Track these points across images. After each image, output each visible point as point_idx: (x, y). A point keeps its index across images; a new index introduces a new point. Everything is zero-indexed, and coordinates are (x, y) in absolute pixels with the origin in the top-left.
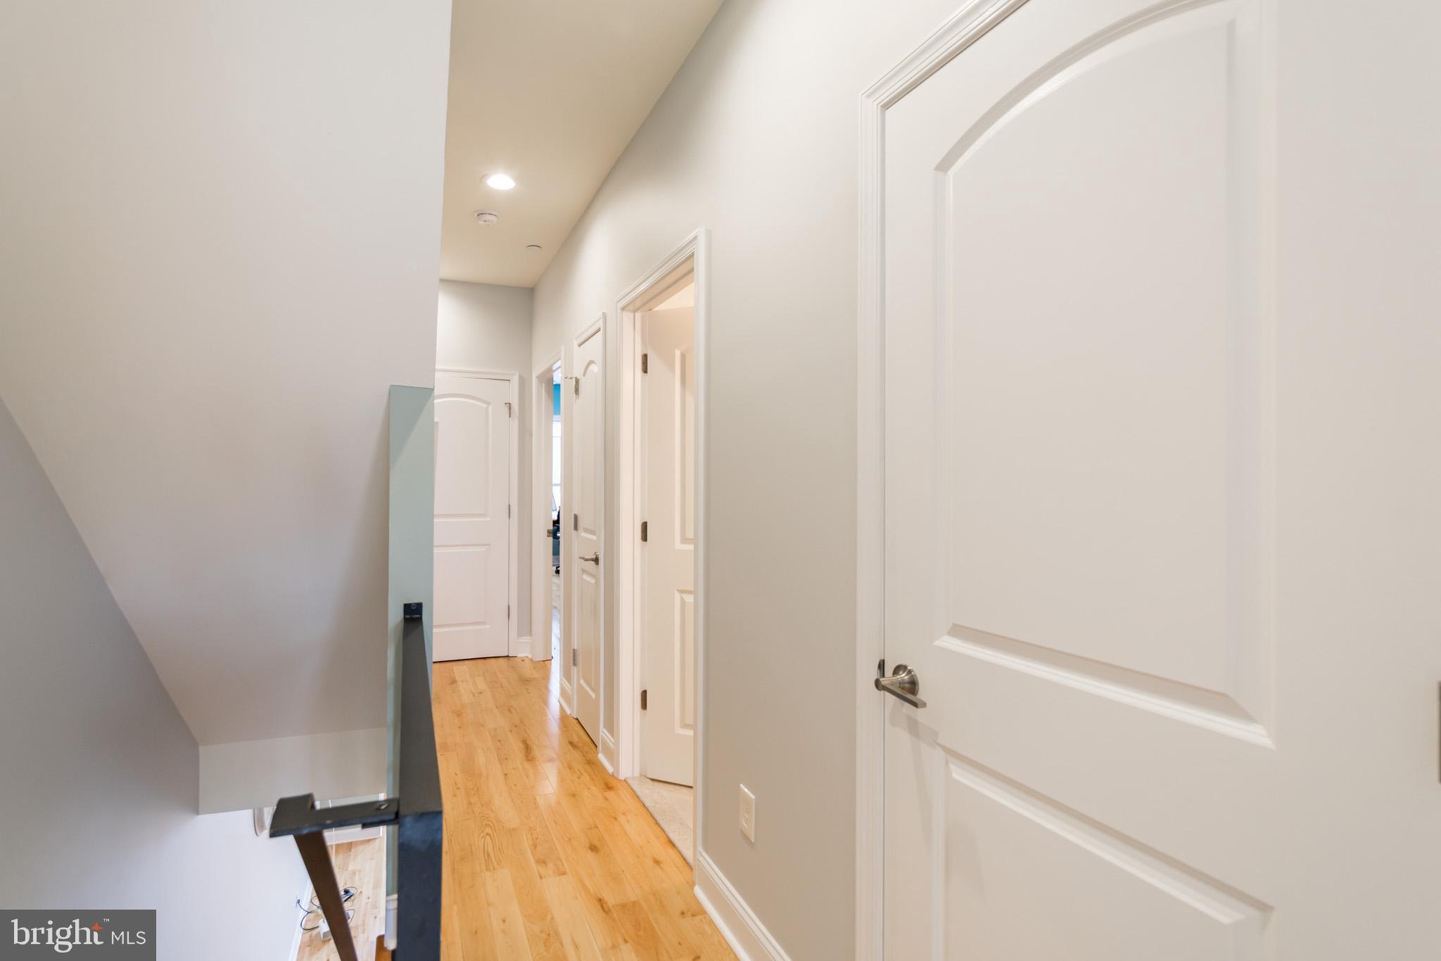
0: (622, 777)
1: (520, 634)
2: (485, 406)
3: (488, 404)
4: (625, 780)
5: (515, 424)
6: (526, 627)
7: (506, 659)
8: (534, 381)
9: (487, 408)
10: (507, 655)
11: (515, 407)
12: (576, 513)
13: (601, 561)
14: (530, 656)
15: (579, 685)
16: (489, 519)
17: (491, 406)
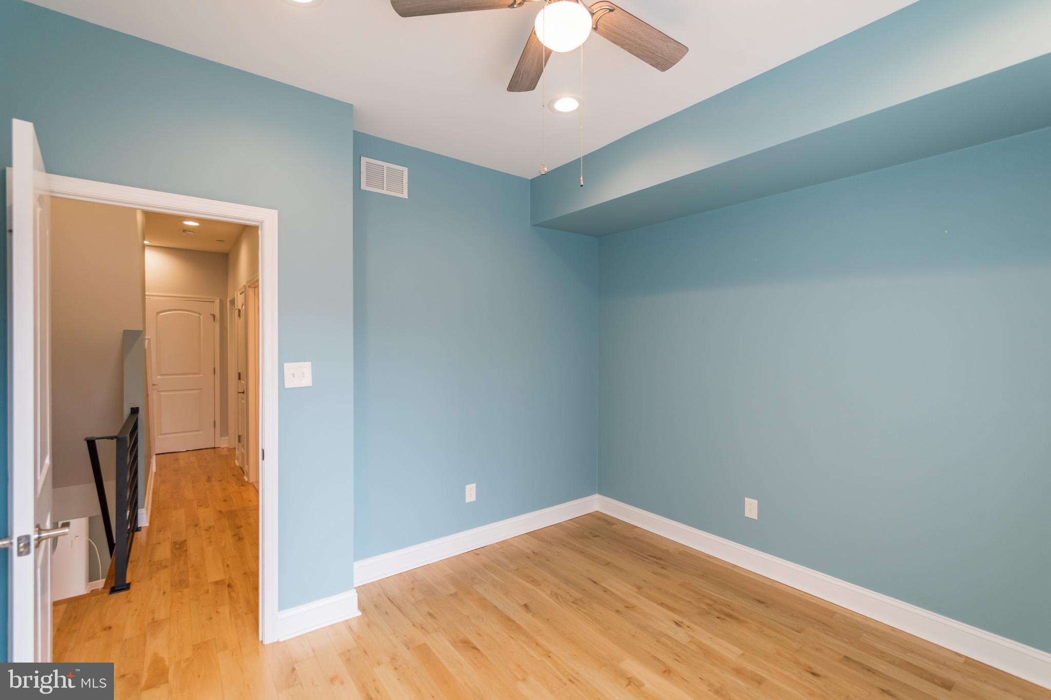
0: (251, 482)
1: (221, 436)
2: (198, 315)
3: (200, 314)
4: (252, 483)
5: (217, 326)
6: (224, 432)
7: (213, 450)
8: (228, 303)
9: (199, 317)
10: (213, 446)
11: (218, 315)
12: (240, 372)
13: (245, 392)
14: (227, 446)
15: (241, 451)
16: (201, 376)
17: (202, 316)
